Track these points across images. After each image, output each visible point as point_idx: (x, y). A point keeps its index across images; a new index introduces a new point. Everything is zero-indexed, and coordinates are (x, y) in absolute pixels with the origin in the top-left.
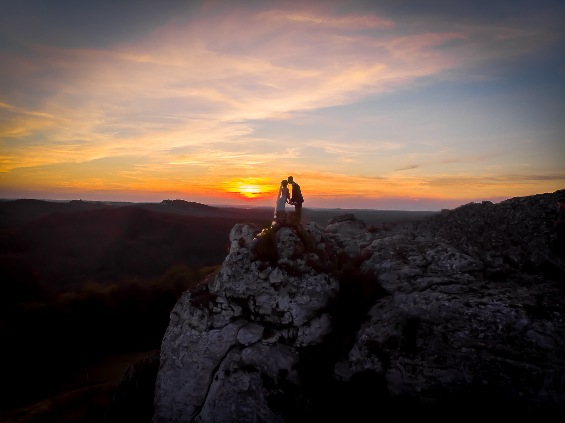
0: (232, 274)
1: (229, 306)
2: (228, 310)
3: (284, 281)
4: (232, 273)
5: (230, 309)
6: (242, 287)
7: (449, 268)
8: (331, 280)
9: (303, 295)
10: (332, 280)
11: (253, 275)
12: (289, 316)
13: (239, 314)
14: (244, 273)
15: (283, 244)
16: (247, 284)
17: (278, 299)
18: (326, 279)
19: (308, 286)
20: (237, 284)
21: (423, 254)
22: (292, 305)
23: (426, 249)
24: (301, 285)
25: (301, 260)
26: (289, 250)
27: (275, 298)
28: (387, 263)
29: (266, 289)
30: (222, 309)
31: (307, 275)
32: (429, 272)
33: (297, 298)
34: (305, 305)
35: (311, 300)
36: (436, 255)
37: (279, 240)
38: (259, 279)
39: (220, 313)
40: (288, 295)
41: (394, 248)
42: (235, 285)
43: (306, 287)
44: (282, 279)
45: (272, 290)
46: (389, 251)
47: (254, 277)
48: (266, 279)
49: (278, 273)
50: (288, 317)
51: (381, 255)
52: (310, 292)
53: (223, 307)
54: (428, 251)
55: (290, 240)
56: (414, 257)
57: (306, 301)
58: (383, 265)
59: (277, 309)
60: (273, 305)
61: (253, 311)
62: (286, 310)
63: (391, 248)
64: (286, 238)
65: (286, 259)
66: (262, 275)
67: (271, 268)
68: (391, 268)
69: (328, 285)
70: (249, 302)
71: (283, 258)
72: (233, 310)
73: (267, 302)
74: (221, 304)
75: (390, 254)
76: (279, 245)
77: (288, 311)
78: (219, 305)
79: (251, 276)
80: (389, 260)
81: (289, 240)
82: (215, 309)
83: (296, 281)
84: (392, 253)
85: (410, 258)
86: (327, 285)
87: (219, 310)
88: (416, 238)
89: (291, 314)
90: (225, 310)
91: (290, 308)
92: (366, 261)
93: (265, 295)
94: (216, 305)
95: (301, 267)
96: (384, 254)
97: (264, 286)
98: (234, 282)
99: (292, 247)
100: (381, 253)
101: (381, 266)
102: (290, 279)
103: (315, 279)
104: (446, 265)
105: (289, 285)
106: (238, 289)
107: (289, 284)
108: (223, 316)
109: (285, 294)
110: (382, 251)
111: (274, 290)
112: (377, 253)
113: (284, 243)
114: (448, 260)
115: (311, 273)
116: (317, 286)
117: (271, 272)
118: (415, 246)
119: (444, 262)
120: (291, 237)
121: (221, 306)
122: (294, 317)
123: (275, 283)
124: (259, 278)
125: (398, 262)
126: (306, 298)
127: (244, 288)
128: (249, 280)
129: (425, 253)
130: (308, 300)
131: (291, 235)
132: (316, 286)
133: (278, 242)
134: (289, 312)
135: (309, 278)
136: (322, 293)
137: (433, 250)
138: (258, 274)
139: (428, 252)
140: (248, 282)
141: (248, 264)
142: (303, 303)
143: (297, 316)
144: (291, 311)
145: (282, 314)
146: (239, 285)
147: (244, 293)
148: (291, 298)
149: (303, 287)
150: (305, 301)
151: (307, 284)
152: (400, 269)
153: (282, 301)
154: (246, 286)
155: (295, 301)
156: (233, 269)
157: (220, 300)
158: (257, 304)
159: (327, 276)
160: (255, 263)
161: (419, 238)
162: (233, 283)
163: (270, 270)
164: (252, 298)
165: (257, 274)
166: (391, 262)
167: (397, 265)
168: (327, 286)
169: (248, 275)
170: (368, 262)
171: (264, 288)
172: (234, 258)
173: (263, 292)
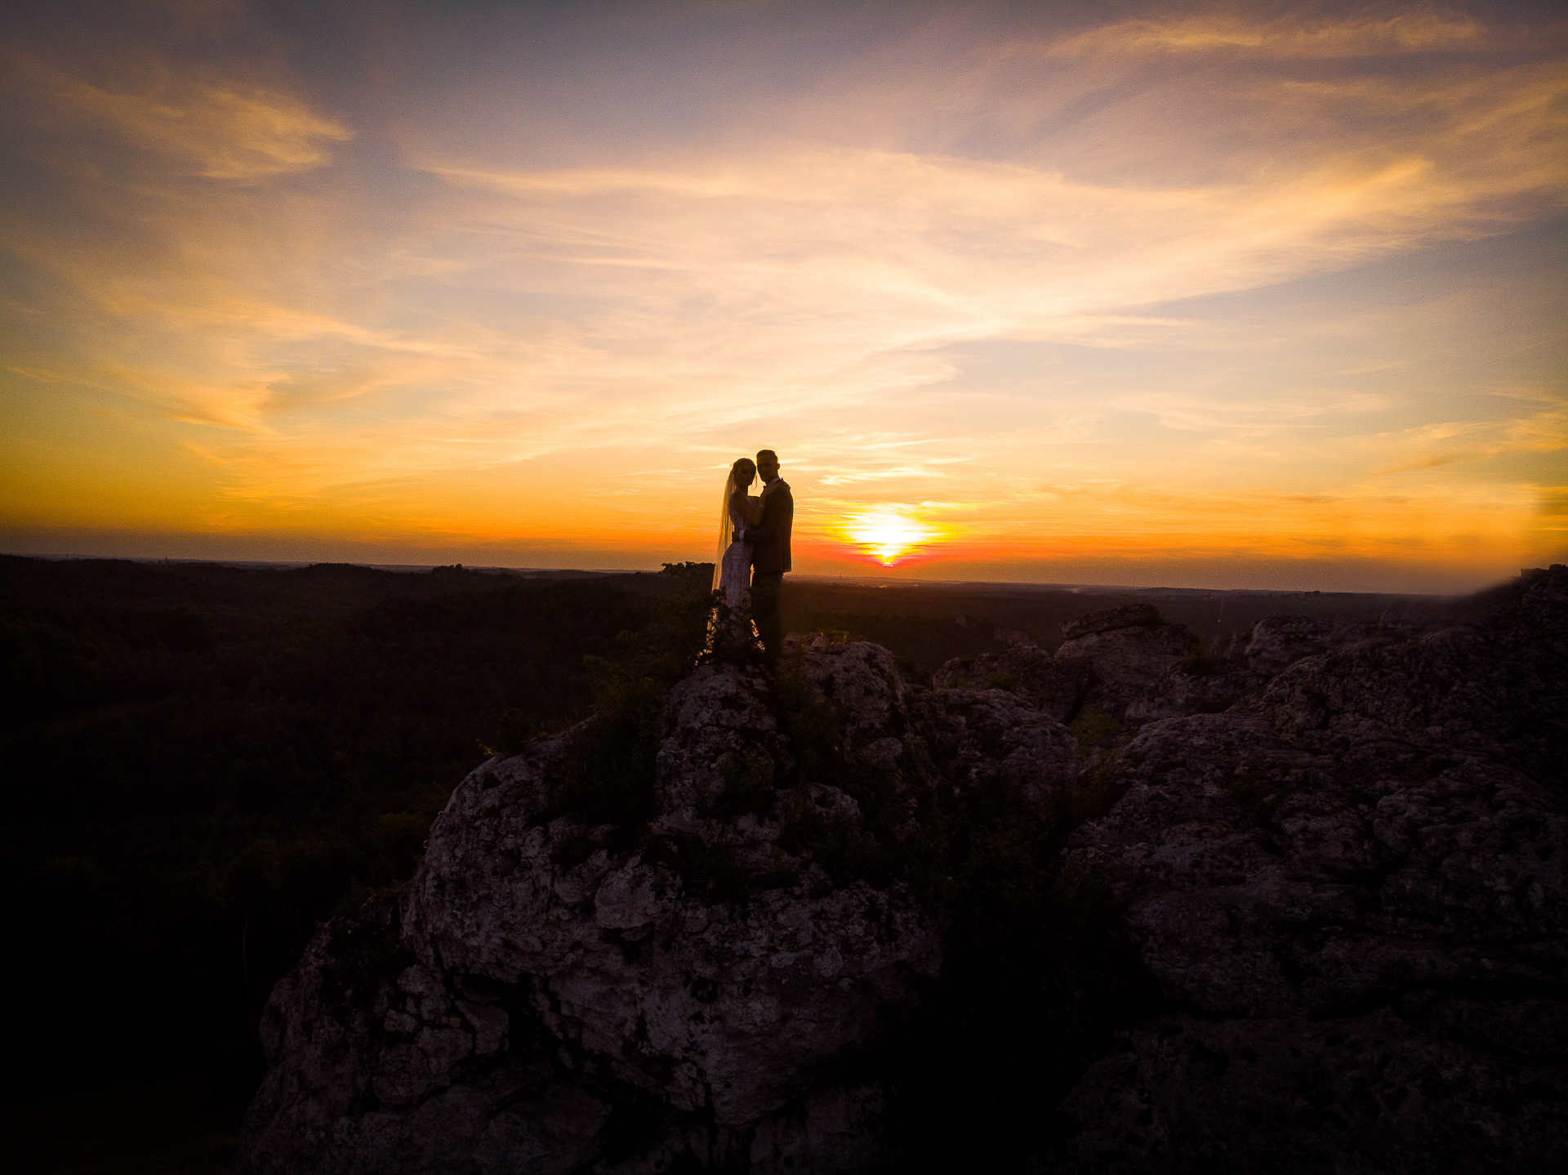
0: (452, 874)
1: (452, 1011)
2: (447, 1026)
3: (658, 922)
4: (455, 869)
5: (455, 1021)
6: (489, 937)
7: (1504, 901)
8: (899, 917)
9: (747, 992)
10: (906, 921)
11: (534, 884)
12: (695, 1081)
13: (495, 1046)
14: (495, 872)
15: (682, 745)
16: (504, 926)
17: (642, 999)
18: (872, 913)
19: (775, 951)
20: (468, 922)
21: (1361, 806)
22: (704, 1032)
23: (1379, 784)
24: (739, 946)
25: (760, 822)
26: (710, 770)
27: (630, 992)
28: (1181, 844)
29: (587, 951)
30: (422, 1022)
31: (772, 896)
32: (1391, 908)
33: (725, 1005)
34: (759, 1039)
35: (784, 1019)
36: (1429, 823)
37: (672, 723)
38: (556, 904)
39: (411, 1038)
40: (685, 985)
41: (1222, 768)
42: (462, 923)
43: (767, 956)
44: (649, 911)
45: (614, 961)
46: (1198, 781)
47: (536, 892)
48: (587, 910)
49: (636, 882)
50: (690, 1084)
51: (1158, 797)
52: (784, 981)
53: (426, 1016)
54: (1388, 791)
55: (724, 722)
56: (1314, 824)
57: (763, 1021)
58: (1163, 852)
59: (640, 1045)
60: (624, 1022)
61: (560, 1036)
62: (678, 1053)
63: (1210, 766)
64: (706, 716)
65: (687, 815)
66: (566, 890)
67: (609, 856)
68: (1197, 871)
69: (881, 942)
70: (535, 1000)
71: (674, 809)
72: (468, 1027)
73: (597, 1008)
74: (418, 999)
75: (1202, 797)
76: (668, 748)
77: (685, 1060)
78: (410, 1006)
79: (521, 889)
80: (1195, 826)
81: (718, 725)
82: (391, 1019)
83: (719, 922)
84: (1212, 790)
85: (1291, 826)
86: (875, 945)
87: (409, 1024)
88: (1333, 721)
89: (701, 1072)
90: (434, 1025)
91: (693, 1047)
92: (1093, 824)
93: (587, 978)
94: (399, 1000)
95: (755, 856)
96: (1173, 793)
97: (578, 938)
98: (458, 909)
99: (722, 758)
100: (1159, 789)
101: (1151, 853)
102: (690, 913)
103: (817, 916)
104: (1487, 883)
105: (685, 942)
106: (473, 942)
107: (685, 938)
108: (422, 1050)
109: (669, 981)
110: (1169, 777)
111: (620, 958)
112: (1146, 787)
113: (690, 737)
114: (1500, 856)
115: (801, 886)
116: (820, 952)
117: (604, 876)
118: (1326, 760)
119: (1475, 865)
120: (725, 713)
121: (418, 1006)
122: (716, 1087)
123: (620, 930)
124: (554, 900)
125: (1233, 838)
126: (762, 1009)
127: (497, 941)
128: (513, 906)
129: (1372, 801)
130: (774, 1016)
131: (728, 701)
132: (816, 951)
133: (668, 735)
134: (689, 1064)
135: (783, 909)
136: (845, 983)
137: (1415, 790)
138: (552, 885)
139: (1383, 801)
140: (507, 915)
141: (516, 833)
142: (747, 1028)
143: (728, 1086)
144: (697, 1058)
145: (664, 1065)
146: (479, 927)
147: (499, 964)
148: (702, 1000)
149: (747, 956)
150: (758, 1020)
151: (772, 940)
152: (1240, 881)
153: (659, 1008)
154: (503, 935)
155: (720, 1018)
156: (457, 850)
157: (414, 982)
158: (565, 1011)
159: (882, 897)
160: (546, 832)
161: (1349, 718)
162: (456, 916)
163: (598, 869)
164: (537, 982)
165: (545, 880)
166: (1198, 835)
167: (1228, 858)
168: (876, 949)
169: (510, 882)
170: (1099, 829)
171: (576, 945)
172: (468, 803)
173: (576, 965)
